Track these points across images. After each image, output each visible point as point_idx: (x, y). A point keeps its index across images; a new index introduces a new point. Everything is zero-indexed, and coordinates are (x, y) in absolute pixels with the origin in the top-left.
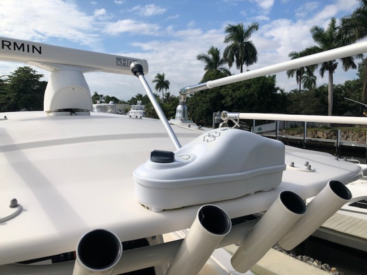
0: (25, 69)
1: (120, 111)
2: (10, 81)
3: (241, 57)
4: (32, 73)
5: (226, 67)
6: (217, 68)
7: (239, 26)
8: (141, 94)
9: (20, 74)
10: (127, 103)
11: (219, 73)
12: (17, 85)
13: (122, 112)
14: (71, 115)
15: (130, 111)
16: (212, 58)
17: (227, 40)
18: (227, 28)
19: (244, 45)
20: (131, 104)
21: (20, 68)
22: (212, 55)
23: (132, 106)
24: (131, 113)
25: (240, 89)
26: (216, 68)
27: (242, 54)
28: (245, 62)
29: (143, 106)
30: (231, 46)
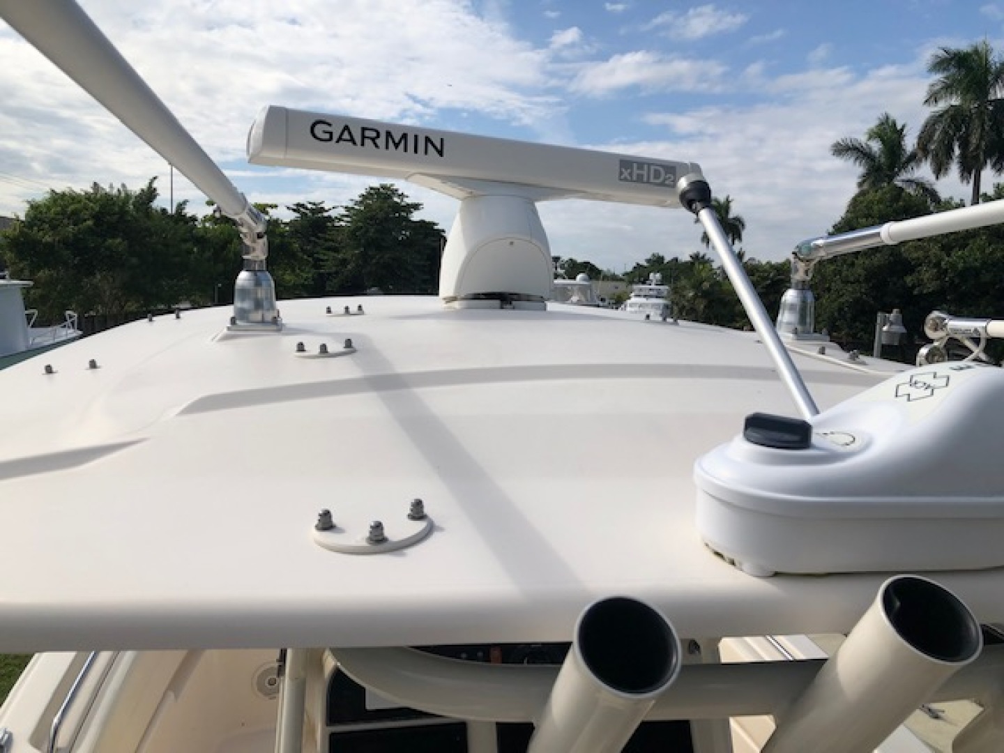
0: (381, 190)
1: (602, 300)
2: (349, 219)
3: (978, 147)
4: (396, 199)
5: (922, 178)
6: (895, 179)
7: (976, 51)
8: (661, 254)
9: (371, 202)
10: (621, 280)
11: (900, 195)
12: (363, 230)
13: (606, 303)
14: (502, 308)
15: (629, 302)
16: (879, 149)
17: (933, 98)
18: (937, 56)
19: (991, 108)
20: (631, 282)
21: (371, 188)
22: (880, 143)
23: (635, 287)
24: (631, 305)
25: (967, 245)
26: (891, 178)
27: (981, 138)
28: (988, 161)
29: (664, 288)
30: (946, 112)
